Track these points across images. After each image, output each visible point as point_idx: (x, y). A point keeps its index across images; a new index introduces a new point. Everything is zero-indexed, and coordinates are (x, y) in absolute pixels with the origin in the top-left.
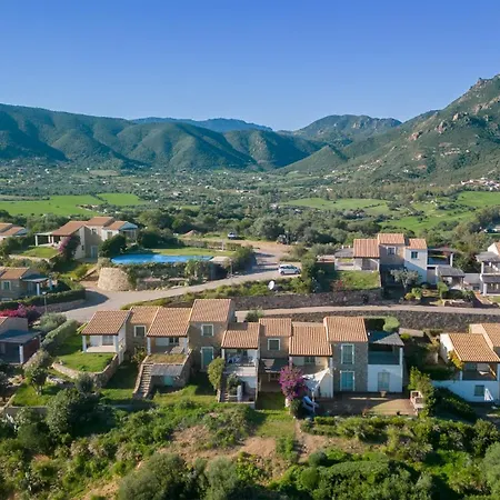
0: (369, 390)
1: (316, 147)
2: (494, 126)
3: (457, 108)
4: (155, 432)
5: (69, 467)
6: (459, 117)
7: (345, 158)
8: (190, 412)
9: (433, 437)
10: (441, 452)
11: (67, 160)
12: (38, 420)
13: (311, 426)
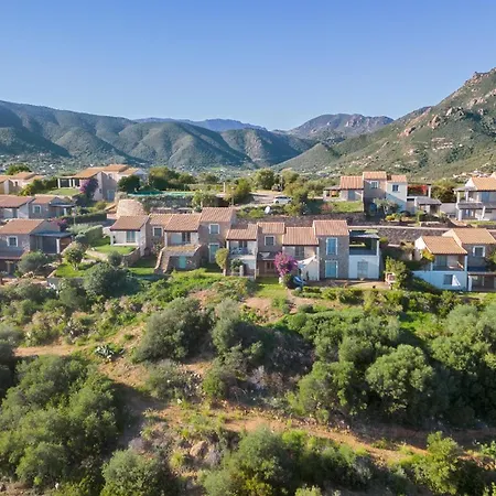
0: (350, 277)
1: (310, 144)
2: (488, 120)
3: (451, 103)
4: (174, 293)
5: (104, 319)
6: (453, 111)
7: (337, 155)
8: (202, 280)
9: (404, 301)
10: (409, 312)
11: (71, 157)
12: (77, 286)
13: (301, 292)
